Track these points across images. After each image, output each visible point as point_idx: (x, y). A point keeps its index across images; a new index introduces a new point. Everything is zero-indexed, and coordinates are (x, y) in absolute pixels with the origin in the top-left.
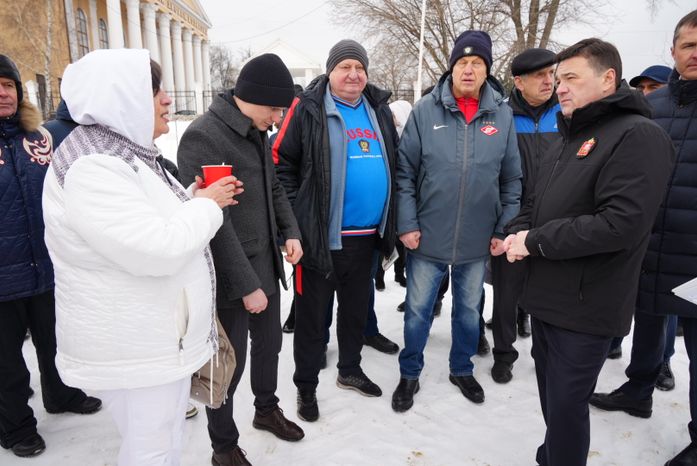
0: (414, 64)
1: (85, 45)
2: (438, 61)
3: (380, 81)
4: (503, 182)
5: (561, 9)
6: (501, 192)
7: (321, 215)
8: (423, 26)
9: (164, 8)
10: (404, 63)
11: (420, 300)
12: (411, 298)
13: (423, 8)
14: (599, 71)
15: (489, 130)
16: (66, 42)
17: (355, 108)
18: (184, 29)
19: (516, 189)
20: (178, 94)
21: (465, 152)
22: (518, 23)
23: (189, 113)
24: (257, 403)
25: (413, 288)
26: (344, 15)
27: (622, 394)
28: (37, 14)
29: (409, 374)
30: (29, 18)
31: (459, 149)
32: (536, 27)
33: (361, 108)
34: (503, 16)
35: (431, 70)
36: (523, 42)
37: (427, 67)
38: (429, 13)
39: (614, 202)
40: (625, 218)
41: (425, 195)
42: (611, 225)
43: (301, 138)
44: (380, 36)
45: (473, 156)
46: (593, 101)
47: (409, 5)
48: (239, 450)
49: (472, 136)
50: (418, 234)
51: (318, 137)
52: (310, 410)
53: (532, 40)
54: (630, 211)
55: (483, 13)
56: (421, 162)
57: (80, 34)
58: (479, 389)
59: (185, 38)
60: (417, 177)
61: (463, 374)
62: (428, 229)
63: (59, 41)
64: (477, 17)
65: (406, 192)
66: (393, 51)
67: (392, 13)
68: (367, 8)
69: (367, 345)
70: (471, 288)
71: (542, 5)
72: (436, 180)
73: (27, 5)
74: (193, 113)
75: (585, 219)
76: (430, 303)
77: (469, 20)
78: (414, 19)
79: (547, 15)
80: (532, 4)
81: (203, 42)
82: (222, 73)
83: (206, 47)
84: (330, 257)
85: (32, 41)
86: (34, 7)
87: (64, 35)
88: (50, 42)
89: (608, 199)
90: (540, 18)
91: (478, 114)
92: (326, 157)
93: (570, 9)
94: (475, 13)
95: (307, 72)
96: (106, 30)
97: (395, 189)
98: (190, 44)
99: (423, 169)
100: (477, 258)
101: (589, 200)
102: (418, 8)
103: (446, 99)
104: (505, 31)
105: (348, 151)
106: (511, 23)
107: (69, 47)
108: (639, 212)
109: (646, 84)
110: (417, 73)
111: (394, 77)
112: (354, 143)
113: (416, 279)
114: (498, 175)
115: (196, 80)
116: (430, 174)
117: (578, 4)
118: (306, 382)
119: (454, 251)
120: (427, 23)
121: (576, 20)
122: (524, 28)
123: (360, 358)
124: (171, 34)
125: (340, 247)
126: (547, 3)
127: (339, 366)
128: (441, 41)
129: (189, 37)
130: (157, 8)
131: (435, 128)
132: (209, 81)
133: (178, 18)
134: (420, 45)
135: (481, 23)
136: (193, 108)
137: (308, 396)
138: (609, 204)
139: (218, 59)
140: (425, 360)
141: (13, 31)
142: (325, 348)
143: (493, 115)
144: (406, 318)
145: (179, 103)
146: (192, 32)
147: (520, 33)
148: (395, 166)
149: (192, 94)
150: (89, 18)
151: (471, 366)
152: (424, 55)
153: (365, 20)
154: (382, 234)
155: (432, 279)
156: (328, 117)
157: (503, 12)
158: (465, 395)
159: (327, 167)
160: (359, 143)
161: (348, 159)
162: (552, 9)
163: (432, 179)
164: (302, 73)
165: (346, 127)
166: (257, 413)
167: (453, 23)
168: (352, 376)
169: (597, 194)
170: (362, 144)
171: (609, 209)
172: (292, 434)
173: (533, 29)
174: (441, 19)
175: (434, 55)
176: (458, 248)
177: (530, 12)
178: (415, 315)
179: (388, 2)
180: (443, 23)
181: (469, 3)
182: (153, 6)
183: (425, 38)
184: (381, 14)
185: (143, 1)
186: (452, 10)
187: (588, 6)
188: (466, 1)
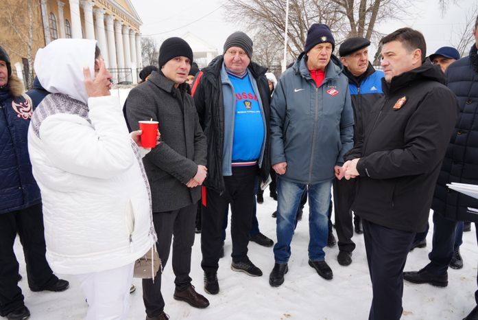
0: (281, 48)
1: (56, 37)
2: (297, 46)
3: (258, 60)
4: (342, 127)
5: (380, 9)
6: (341, 135)
7: (217, 151)
8: (287, 22)
9: (109, 12)
10: (274, 48)
11: (287, 209)
12: (281, 209)
13: (287, 10)
14: (410, 51)
15: (332, 92)
16: (42, 36)
17: (242, 79)
18: (123, 26)
19: (350, 132)
20: (120, 71)
21: (316, 108)
22: (351, 19)
23: (127, 83)
24: (176, 282)
25: (282, 201)
26: (232, 15)
27: (426, 272)
28: (22, 17)
29: (281, 260)
30: (17, 20)
31: (312, 105)
32: (364, 22)
33: (247, 78)
34: (341, 15)
35: (293, 52)
36: (355, 32)
37: (290, 50)
38: (291, 13)
39: (417, 141)
40: (424, 152)
41: (289, 137)
42: (415, 157)
43: (204, 99)
44: (258, 29)
45: (322, 110)
46: (405, 71)
47: (277, 8)
48: (165, 315)
49: (321, 96)
50: (285, 164)
51: (215, 98)
52: (213, 287)
53: (361, 31)
54: (428, 147)
55: (328, 13)
56: (286, 114)
57: (52, 30)
58: (329, 270)
59: (124, 32)
60: (283, 125)
61: (318, 260)
62: (292, 161)
63: (37, 35)
64: (324, 16)
65: (276, 135)
66: (266, 39)
67: (266, 14)
68: (249, 10)
69: (252, 241)
70: (321, 201)
71: (368, 7)
72: (297, 127)
73: (16, 11)
74: (131, 83)
75: (398, 152)
76: (294, 211)
77: (318, 18)
78: (281, 18)
79: (372, 13)
80: (361, 6)
81: (137, 34)
82: (149, 55)
83: (139, 38)
84: (223, 181)
85: (19, 35)
86: (21, 12)
87: (41, 30)
88: (31, 36)
89: (414, 139)
90: (367, 16)
91: (324, 81)
92: (221, 112)
93: (387, 10)
94: (322, 13)
95: (208, 54)
96: (70, 27)
97: (269, 133)
98: (128, 36)
99: (287, 119)
100: (326, 180)
101: (401, 140)
102: (283, 10)
103: (303, 71)
104: (343, 24)
105: (236, 108)
106: (347, 20)
107: (45, 39)
108: (434, 148)
109: (438, 59)
110: (283, 54)
111: (268, 57)
112: (241, 102)
113: (284, 195)
114: (339, 122)
115: (132, 61)
116: (293, 122)
117: (392, 6)
118: (210, 267)
119: (310, 175)
120: (289, 20)
121: (391, 17)
122: (356, 23)
123: (247, 250)
124: (115, 30)
125: (231, 174)
126: (371, 5)
127: (233, 255)
128: (299, 32)
129: (127, 32)
130: (105, 12)
131: (296, 91)
132: (141, 61)
133: (119, 19)
134: (285, 35)
135: (326, 20)
136: (130, 80)
137: (211, 277)
138: (414, 142)
139: (147, 47)
140: (291, 250)
141: (6, 28)
142: (222, 243)
143: (335, 81)
144: (278, 222)
145: (120, 76)
146: (129, 28)
147: (353, 26)
148: (269, 118)
149: (130, 70)
150: (58, 19)
151: (323, 254)
152: (288, 42)
153: (247, 18)
154: (260, 165)
155: (295, 195)
156: (222, 84)
157: (341, 12)
158: (320, 274)
159: (221, 119)
160: (244, 102)
161: (236, 113)
162: (375, 9)
163: (294, 125)
164: (204, 55)
165: (235, 92)
166: (176, 289)
167: (308, 19)
168: (242, 262)
169: (406, 134)
170: (246, 103)
171: (414, 145)
172: (201, 303)
173: (362, 23)
174: (299, 17)
175: (295, 42)
176: (312, 173)
177: (360, 12)
178: (284, 219)
179: (262, 6)
180: (300, 20)
181: (318, 6)
182: (102, 10)
183: (288, 30)
184: (258, 14)
185: (95, 7)
186: (307, 11)
187: (399, 7)
188: (316, 5)
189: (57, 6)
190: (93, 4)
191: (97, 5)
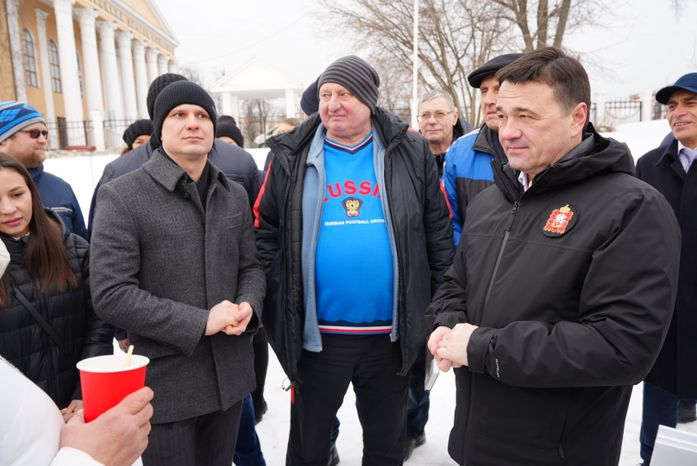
0: (409, 79)
1: (32, 69)
2: (435, 75)
5: (572, 12)
8: (416, 32)
9: (123, 26)
10: (398, 79)
13: (416, 16)
16: (10, 69)
18: (148, 48)
22: (525, 30)
26: (327, 28)
32: (545, 33)
35: (430, 86)
37: (424, 82)
38: (424, 22)
44: (371, 52)
47: (400, 14)
55: (486, 20)
57: (26, 58)
59: (149, 59)
64: (478, 25)
66: (386, 66)
67: (382, 24)
68: (352, 19)
71: (551, 9)
77: (470, 29)
78: (408, 30)
79: (558, 19)
80: (539, 8)
81: (170, 63)
83: (173, 68)
87: (7, 59)
93: (584, 12)
94: (475, 21)
95: (287, 94)
96: (57, 52)
98: (155, 65)
102: (411, 17)
104: (511, 39)
106: (517, 30)
110: (412, 92)
111: (388, 93)
117: (592, 6)
120: (421, 34)
121: (591, 23)
122: (532, 35)
124: (133, 56)
125: (319, 349)
126: (556, 6)
128: (439, 53)
129: (153, 58)
130: (116, 26)
133: (141, 37)
134: (414, 58)
135: (483, 31)
146: (158, 52)
147: (528, 40)
150: (37, 40)
153: (351, 32)
156: (307, 167)
157: (507, 18)
162: (563, 12)
164: (281, 94)
167: (452, 32)
173: (542, 36)
174: (438, 28)
175: (432, 69)
177: (538, 16)
179: (376, 12)
180: (440, 32)
181: (468, 10)
182: (111, 24)
183: (419, 49)
184: (368, 25)
185: (99, 19)
186: (450, 18)
187: (604, 8)
188: (465, 7)
189: (35, 18)
190: (97, 14)
191: (103, 16)
